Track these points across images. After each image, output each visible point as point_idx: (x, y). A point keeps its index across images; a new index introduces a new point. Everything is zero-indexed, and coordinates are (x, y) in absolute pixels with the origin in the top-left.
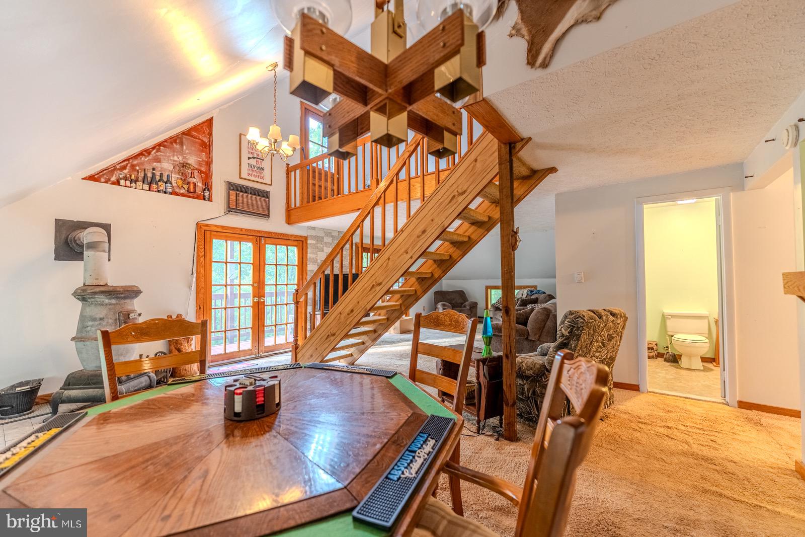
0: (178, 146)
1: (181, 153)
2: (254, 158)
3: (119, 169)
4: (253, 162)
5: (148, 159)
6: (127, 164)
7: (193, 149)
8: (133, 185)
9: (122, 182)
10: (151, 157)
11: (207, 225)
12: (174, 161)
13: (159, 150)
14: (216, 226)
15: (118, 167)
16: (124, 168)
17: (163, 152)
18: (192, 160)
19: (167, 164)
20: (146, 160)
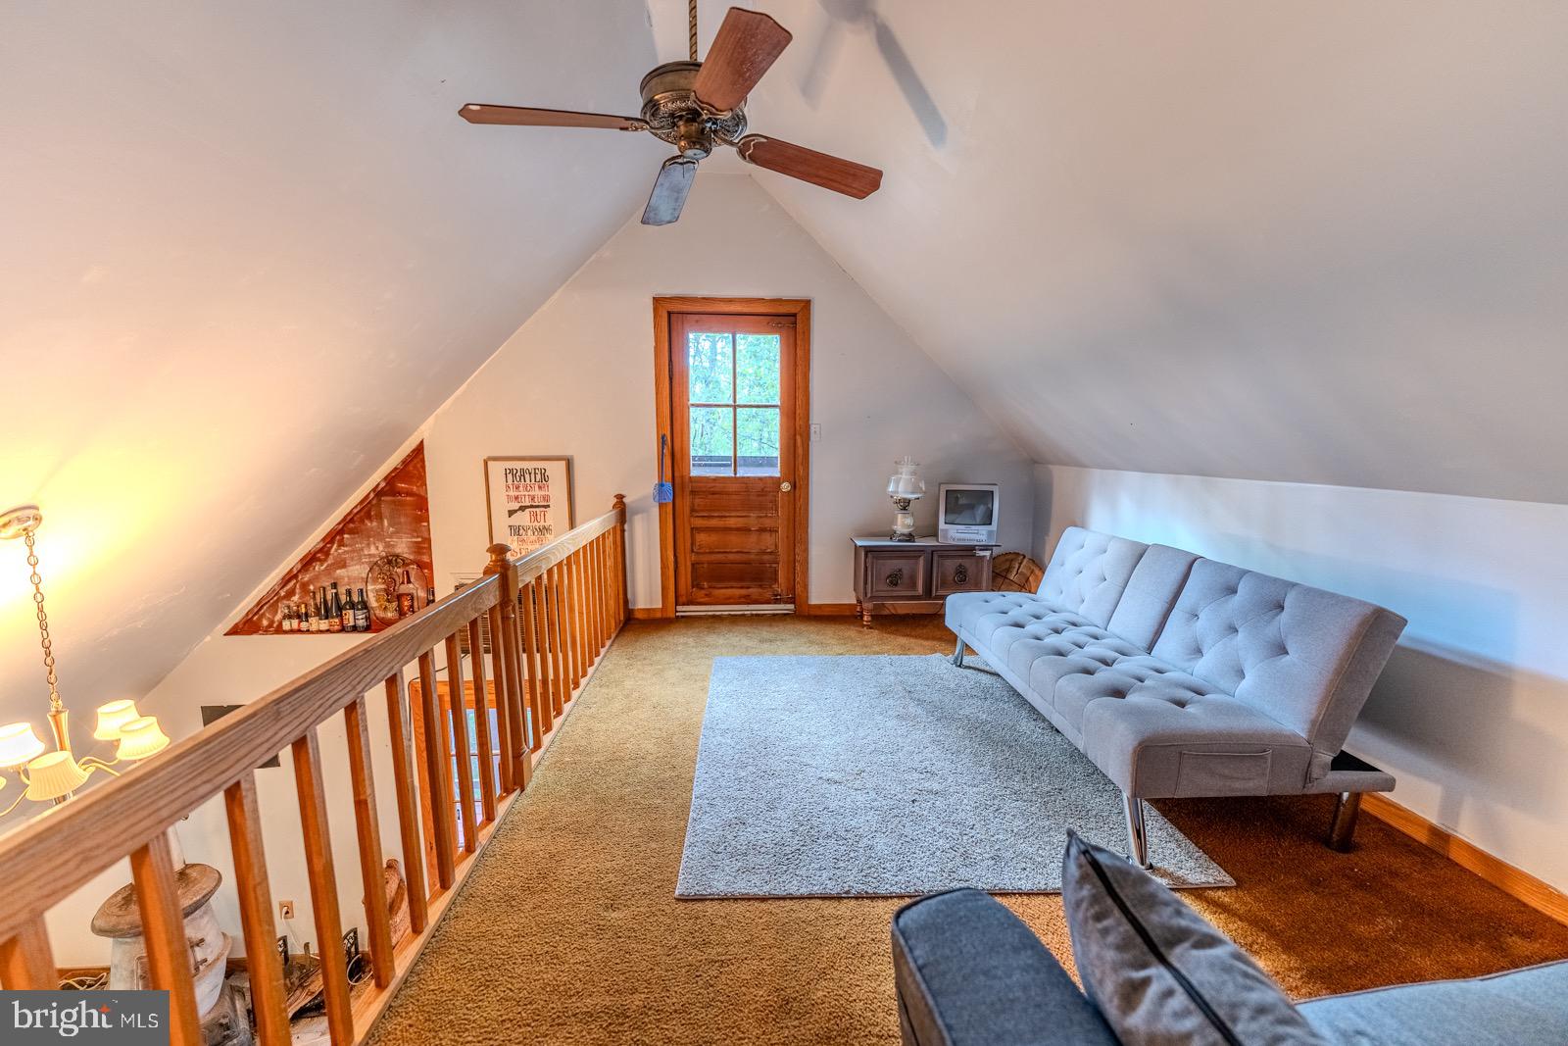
0: (375, 524)
1: (380, 536)
2: (523, 508)
3: (285, 597)
4: (522, 518)
5: (325, 565)
6: (295, 584)
7: (402, 520)
9: (287, 625)
10: (330, 561)
12: (370, 556)
13: (341, 543)
15: (282, 593)
16: (291, 594)
17: (351, 546)
18: (403, 546)
19: (358, 567)
20: (323, 568)
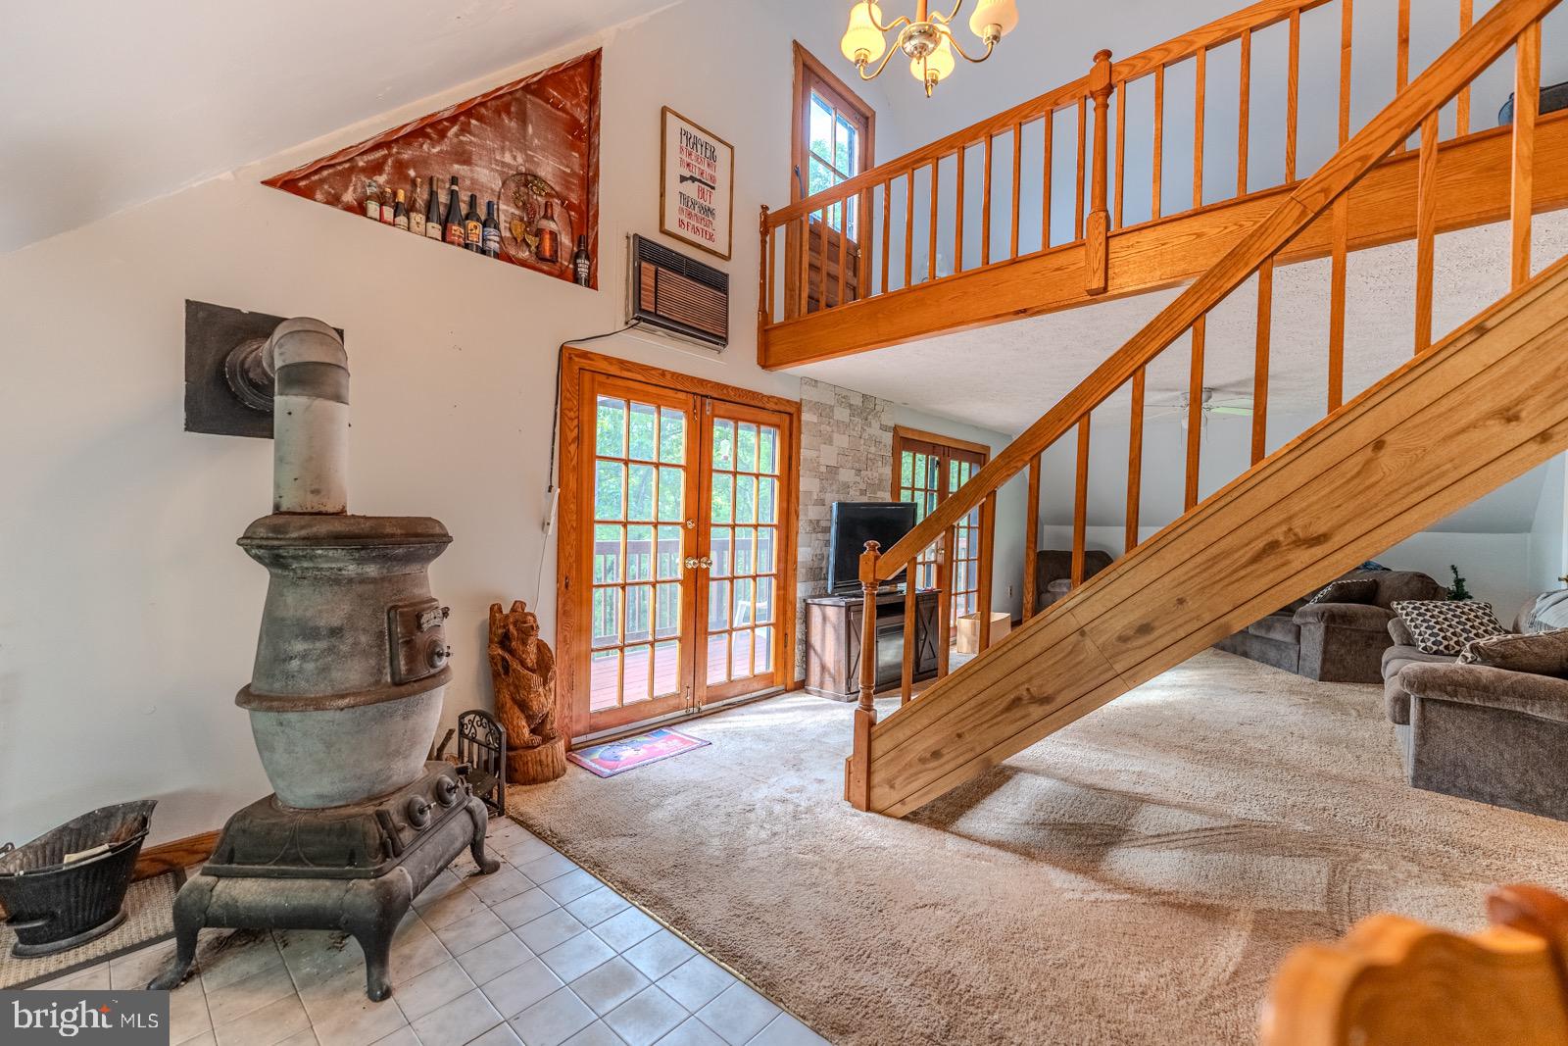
0: (513, 124)
1: (523, 144)
2: (693, 179)
3: (363, 170)
4: (691, 189)
5: (438, 148)
6: (385, 158)
7: (550, 137)
8: (402, 220)
9: (373, 208)
10: (444, 146)
11: (585, 355)
12: (504, 164)
13: (465, 129)
14: (606, 358)
15: (361, 163)
16: (376, 168)
17: (478, 136)
18: (548, 168)
19: (486, 171)
20: (434, 151)
